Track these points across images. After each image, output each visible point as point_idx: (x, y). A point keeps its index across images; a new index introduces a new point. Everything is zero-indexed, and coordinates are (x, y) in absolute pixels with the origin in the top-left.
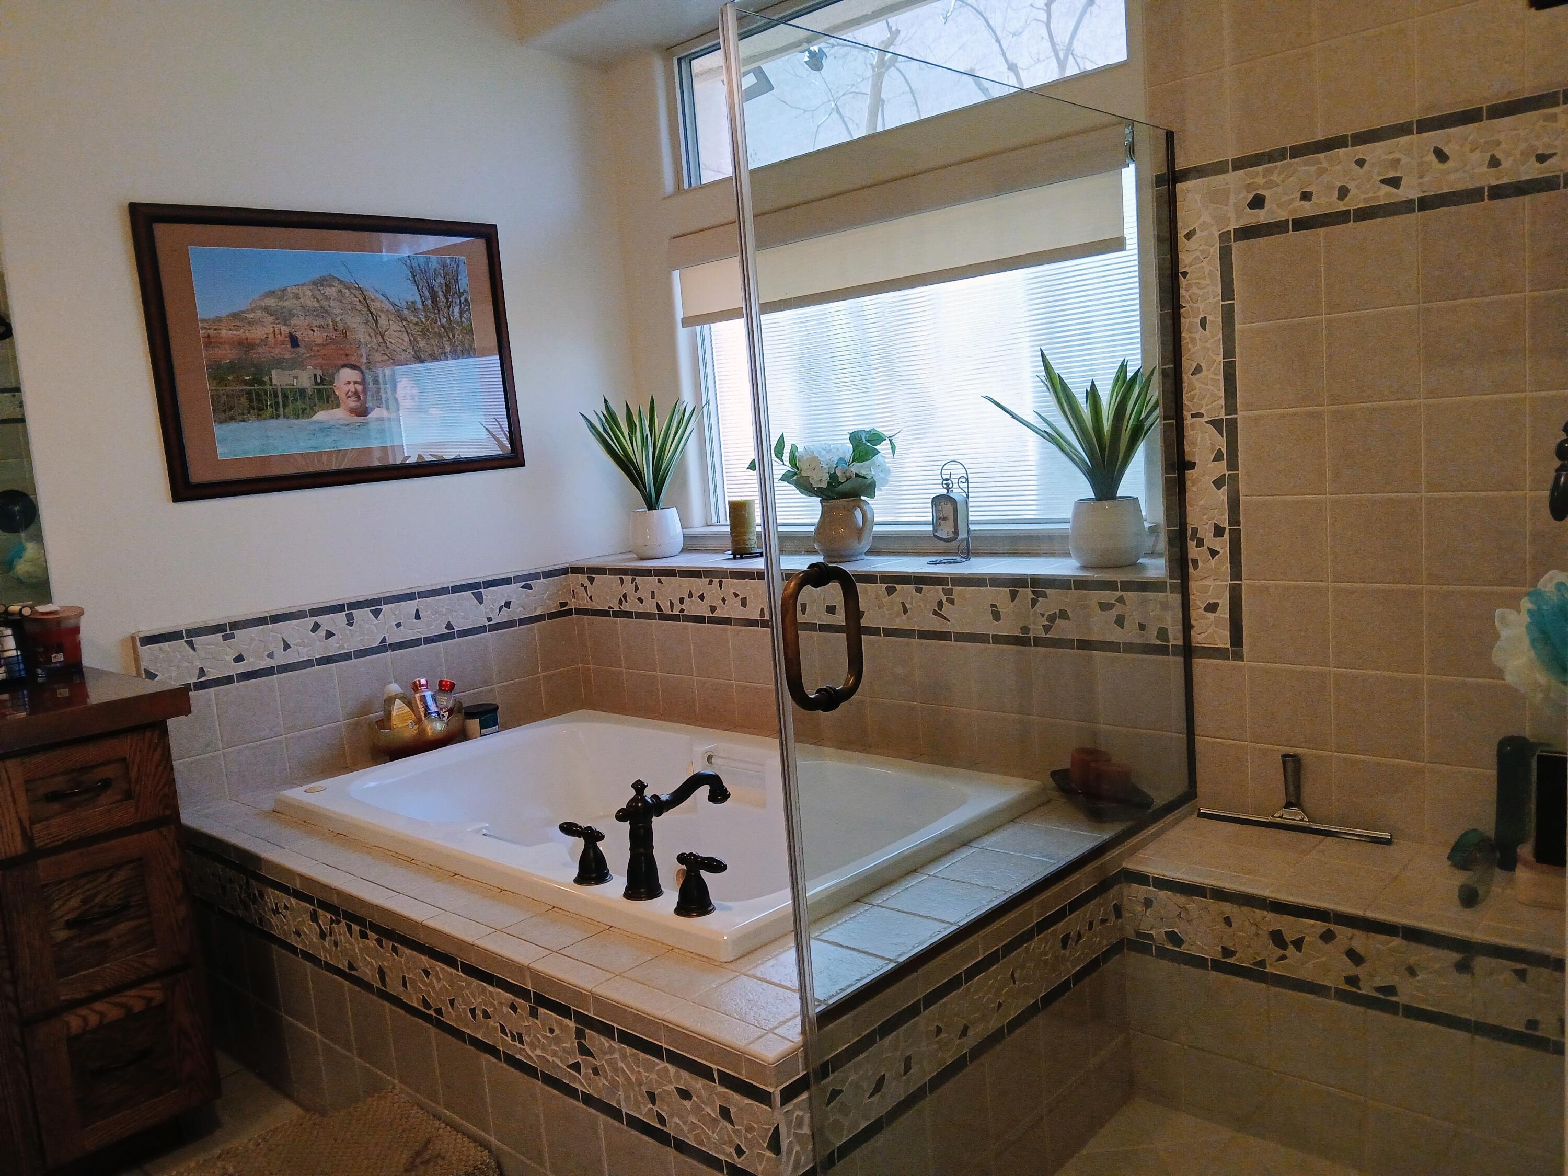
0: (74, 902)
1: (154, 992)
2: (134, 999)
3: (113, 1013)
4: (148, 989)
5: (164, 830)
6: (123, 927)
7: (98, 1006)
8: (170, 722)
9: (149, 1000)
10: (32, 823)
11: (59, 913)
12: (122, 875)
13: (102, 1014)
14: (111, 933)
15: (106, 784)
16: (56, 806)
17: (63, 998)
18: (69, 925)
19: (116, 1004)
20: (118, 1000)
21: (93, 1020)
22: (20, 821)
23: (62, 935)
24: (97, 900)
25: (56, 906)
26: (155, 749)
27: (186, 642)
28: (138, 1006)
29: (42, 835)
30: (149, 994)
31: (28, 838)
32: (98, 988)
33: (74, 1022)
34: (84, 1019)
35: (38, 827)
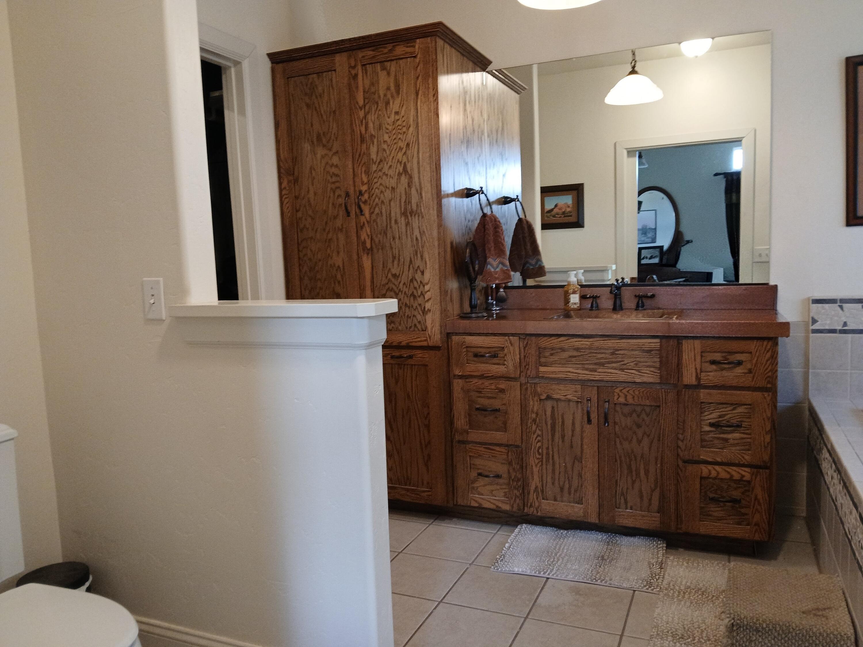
0: (714, 415)
1: (746, 473)
2: (736, 472)
3: (723, 475)
4: (742, 470)
5: (766, 394)
6: (737, 435)
7: (717, 468)
8: (780, 338)
9: (743, 476)
10: (701, 372)
11: (706, 418)
12: (740, 410)
13: (718, 473)
14: (729, 436)
15: (740, 363)
16: (714, 367)
17: (702, 457)
18: (711, 425)
19: (726, 471)
20: (727, 469)
21: (714, 474)
22: (696, 369)
23: (707, 428)
24: (725, 418)
25: (706, 413)
26: (768, 351)
27: (839, 306)
28: (737, 477)
29: (705, 379)
30: (743, 473)
31: (698, 378)
32: (719, 460)
33: (705, 470)
34: (710, 471)
35: (703, 374)
